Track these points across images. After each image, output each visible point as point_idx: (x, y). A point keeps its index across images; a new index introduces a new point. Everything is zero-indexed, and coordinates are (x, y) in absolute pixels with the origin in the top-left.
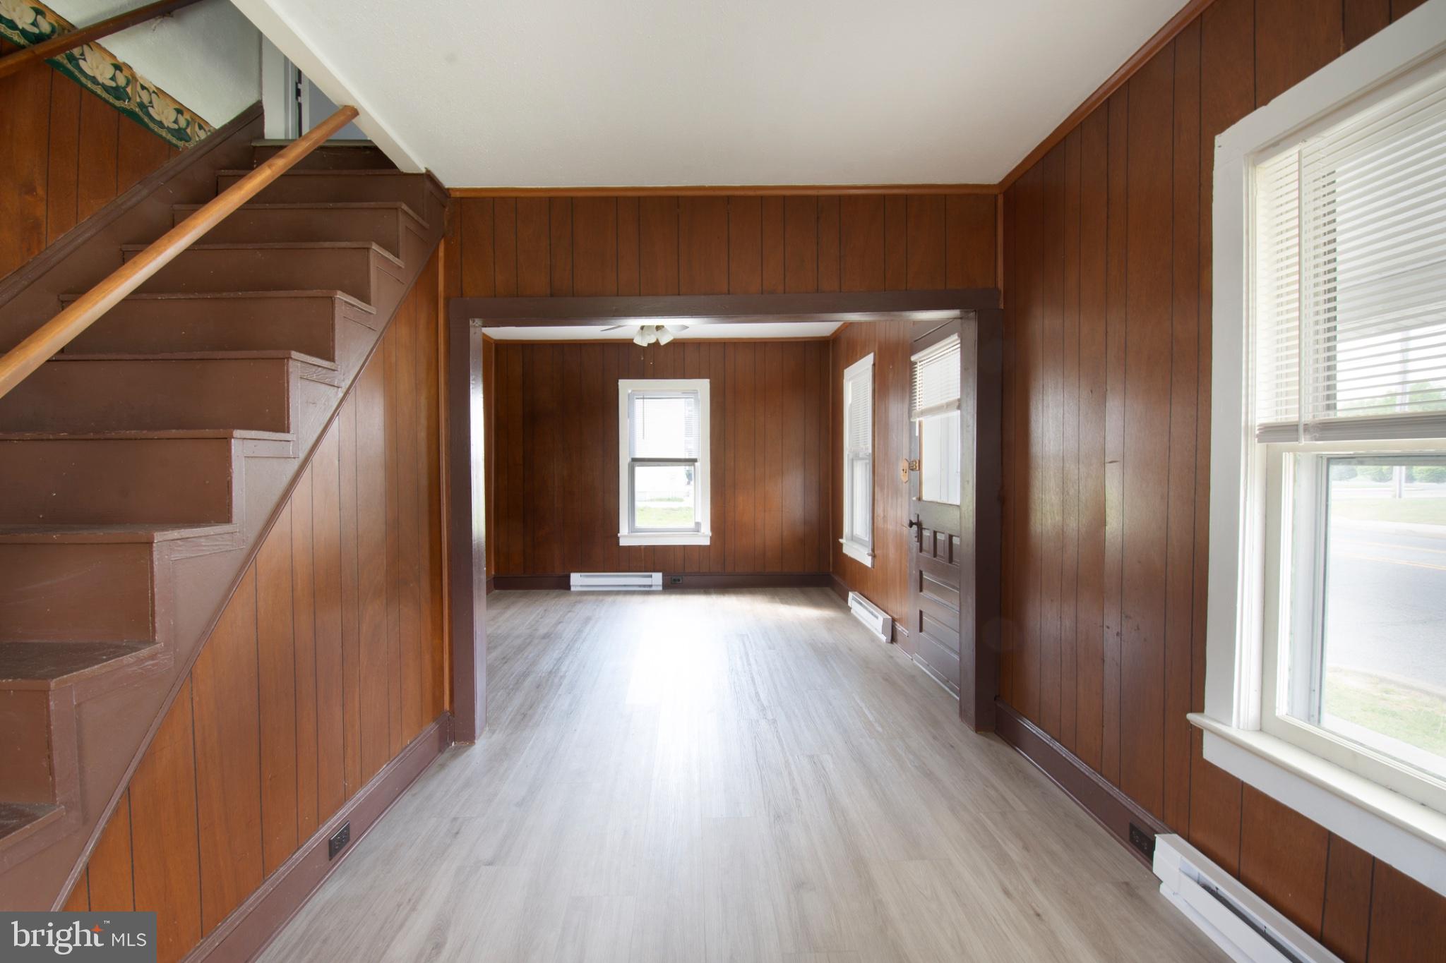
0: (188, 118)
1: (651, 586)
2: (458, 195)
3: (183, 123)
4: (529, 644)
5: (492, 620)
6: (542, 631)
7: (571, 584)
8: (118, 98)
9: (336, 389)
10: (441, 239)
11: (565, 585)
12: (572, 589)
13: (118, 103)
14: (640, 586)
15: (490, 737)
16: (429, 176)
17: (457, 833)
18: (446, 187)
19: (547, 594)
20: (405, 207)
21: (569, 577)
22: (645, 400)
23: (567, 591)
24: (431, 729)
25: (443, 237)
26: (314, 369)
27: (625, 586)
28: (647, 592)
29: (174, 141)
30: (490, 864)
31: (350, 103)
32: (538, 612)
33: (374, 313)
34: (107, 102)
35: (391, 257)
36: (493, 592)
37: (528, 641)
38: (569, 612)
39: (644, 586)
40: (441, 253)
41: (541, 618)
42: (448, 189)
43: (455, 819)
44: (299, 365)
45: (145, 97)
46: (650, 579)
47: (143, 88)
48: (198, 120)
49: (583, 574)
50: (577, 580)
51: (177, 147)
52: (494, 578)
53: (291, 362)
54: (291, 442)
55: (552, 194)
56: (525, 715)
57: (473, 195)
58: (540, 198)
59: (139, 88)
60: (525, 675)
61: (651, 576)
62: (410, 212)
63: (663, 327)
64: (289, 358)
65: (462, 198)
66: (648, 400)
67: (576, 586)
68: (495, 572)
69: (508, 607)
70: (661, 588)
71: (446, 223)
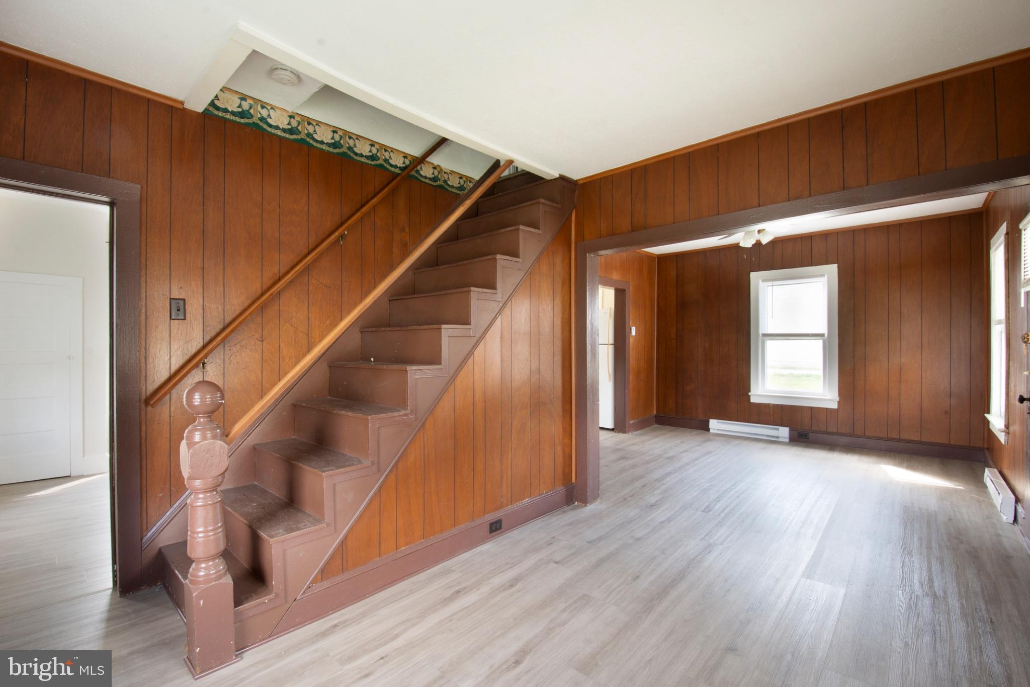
0: (465, 179)
1: (778, 437)
2: (582, 182)
3: (462, 182)
4: (656, 460)
5: (642, 442)
6: (670, 454)
7: (710, 427)
8: (435, 182)
9: (498, 303)
10: (573, 209)
11: (704, 427)
12: (711, 431)
13: (435, 184)
14: (768, 436)
15: (598, 505)
16: (562, 178)
17: (551, 544)
18: (575, 179)
19: (691, 432)
20: (542, 201)
21: (708, 422)
22: (774, 287)
23: (707, 432)
24: (561, 489)
25: (574, 207)
26: (485, 294)
27: (755, 434)
28: (773, 441)
29: (458, 192)
30: (556, 563)
31: (509, 158)
32: (676, 442)
33: (521, 261)
34: (430, 185)
35: (533, 230)
36: (654, 426)
37: (656, 459)
38: (698, 446)
39: (772, 437)
40: (573, 218)
41: (675, 446)
42: (576, 181)
43: (554, 538)
44: (475, 292)
45: (446, 176)
46: (777, 431)
47: (445, 173)
48: (469, 179)
49: (719, 421)
50: (715, 425)
51: (460, 194)
52: (656, 416)
53: (472, 293)
54: (471, 330)
55: (633, 167)
56: (625, 499)
57: (589, 180)
58: (626, 171)
59: (443, 174)
60: (641, 477)
61: (778, 429)
62: (547, 202)
63: (764, 230)
64: (471, 291)
65: (584, 183)
66: (776, 287)
67: (714, 429)
68: (656, 412)
69: (657, 437)
70: (787, 440)
71: (576, 201)
